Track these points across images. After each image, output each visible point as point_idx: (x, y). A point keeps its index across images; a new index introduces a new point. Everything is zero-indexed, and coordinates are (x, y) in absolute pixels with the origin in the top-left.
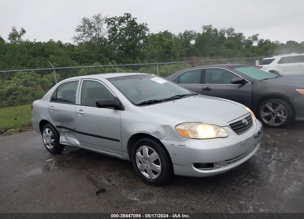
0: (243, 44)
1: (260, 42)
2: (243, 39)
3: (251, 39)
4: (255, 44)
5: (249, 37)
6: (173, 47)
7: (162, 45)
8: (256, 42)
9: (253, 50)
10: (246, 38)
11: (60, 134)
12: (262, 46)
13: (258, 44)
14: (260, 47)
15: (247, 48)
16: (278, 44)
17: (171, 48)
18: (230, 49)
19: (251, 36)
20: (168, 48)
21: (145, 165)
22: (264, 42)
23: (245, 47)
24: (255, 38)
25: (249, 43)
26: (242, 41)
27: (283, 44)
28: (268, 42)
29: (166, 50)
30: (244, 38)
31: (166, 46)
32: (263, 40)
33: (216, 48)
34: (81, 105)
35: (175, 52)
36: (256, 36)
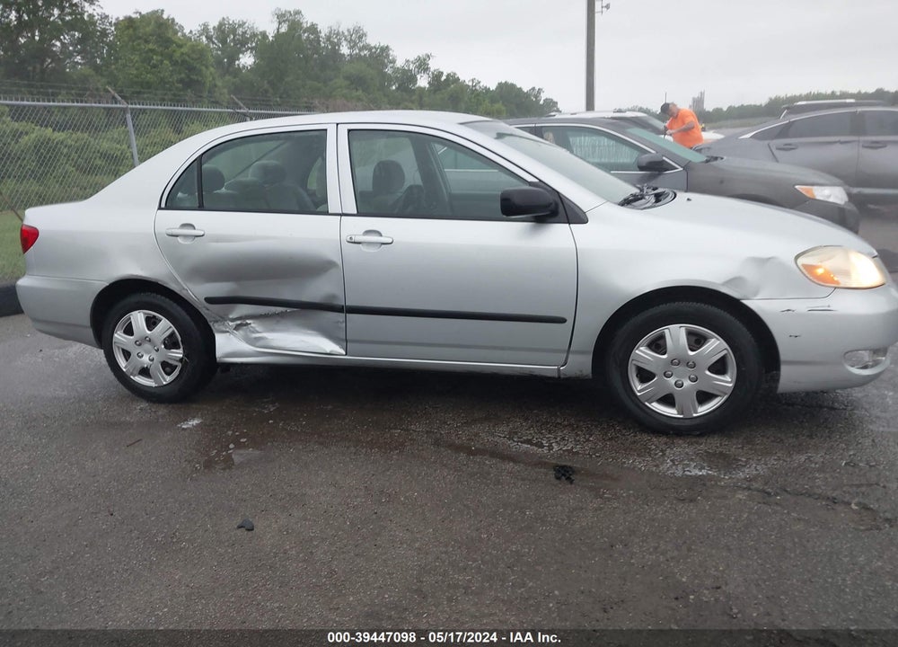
0: (390, 79)
1: (433, 77)
2: (391, 65)
3: (412, 67)
4: (423, 82)
5: (407, 61)
6: (207, 67)
7: (170, 57)
8: (425, 76)
9: (421, 98)
10: (399, 63)
11: (215, 327)
12: (440, 90)
13: (429, 83)
14: (435, 91)
15: (404, 93)
16: (478, 87)
17: (201, 70)
18: (361, 91)
19: (412, 59)
20: (191, 69)
21: (672, 381)
22: (444, 78)
23: (397, 89)
24: (422, 64)
25: (407, 78)
26: (389, 71)
27: (487, 90)
28: (452, 79)
29: (183, 75)
30: (394, 62)
31: (184, 62)
32: (442, 73)
33: (320, 85)
34: (359, 214)
35: (215, 86)
36: (425, 60)
